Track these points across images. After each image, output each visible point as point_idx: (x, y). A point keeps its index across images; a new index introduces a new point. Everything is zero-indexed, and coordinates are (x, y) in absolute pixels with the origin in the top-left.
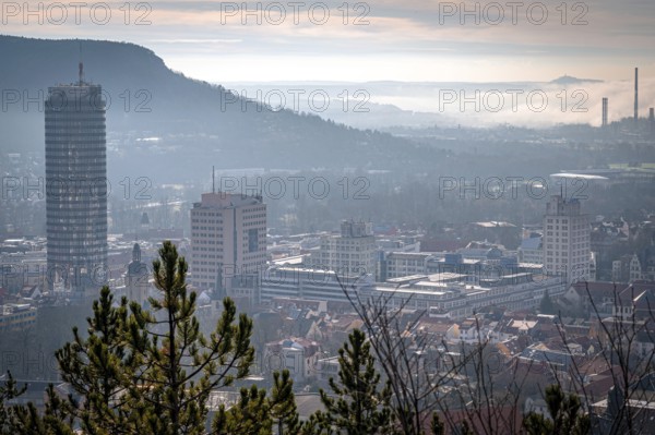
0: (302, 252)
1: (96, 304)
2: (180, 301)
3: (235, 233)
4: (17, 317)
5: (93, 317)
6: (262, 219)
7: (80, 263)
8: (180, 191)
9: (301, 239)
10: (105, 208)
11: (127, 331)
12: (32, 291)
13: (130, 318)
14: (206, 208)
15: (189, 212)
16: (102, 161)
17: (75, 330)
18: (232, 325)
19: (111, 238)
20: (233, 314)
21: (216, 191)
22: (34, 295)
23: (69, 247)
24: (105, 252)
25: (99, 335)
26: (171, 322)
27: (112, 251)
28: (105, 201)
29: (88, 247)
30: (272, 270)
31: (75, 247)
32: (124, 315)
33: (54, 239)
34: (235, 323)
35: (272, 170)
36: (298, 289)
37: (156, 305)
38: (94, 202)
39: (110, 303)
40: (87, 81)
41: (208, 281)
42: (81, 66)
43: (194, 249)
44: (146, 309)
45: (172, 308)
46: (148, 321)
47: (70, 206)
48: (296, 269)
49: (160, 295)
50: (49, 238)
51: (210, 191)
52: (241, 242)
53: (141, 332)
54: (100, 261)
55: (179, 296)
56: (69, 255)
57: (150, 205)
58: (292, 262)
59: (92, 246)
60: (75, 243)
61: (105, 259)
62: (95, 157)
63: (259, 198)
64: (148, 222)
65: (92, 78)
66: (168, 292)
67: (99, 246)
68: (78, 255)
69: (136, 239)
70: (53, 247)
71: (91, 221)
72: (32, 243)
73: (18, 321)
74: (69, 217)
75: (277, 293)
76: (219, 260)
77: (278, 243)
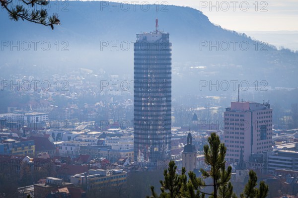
0: (295, 141)
1: (166, 172)
2: (221, 172)
3: (252, 127)
4: (115, 177)
5: (164, 180)
6: (269, 119)
7: (154, 144)
8: (218, 100)
9: (294, 132)
10: (171, 110)
11: (186, 191)
12: (124, 161)
13: (189, 181)
14: (233, 111)
15: (223, 113)
16: (169, 80)
17: (152, 189)
18: (254, 188)
19: (174, 129)
20: (255, 181)
21: (240, 101)
22: (125, 164)
23: (147, 134)
24: (170, 138)
25: (167, 192)
26: (215, 185)
27: (173, 137)
28: (170, 106)
29: (159, 134)
30: (276, 152)
31: (151, 135)
32: (185, 180)
33: (139, 129)
34: (257, 188)
35: (276, 88)
36: (292, 164)
37: (206, 175)
38: (164, 106)
39: (175, 171)
40: (161, 30)
41: (234, 158)
42: (157, 21)
43: (226, 137)
44: (200, 177)
45: (216, 177)
46: (200, 184)
47: (149, 108)
48: (291, 151)
49: (208, 168)
50: (135, 129)
51: (236, 100)
52: (255, 133)
53: (195, 192)
54: (166, 143)
55: (220, 169)
56: (147, 139)
57: (198, 109)
58: (288, 147)
59: (162, 134)
60: (152, 132)
61: (170, 143)
62: (164, 78)
63: (268, 105)
64: (197, 120)
65: (164, 29)
66: (213, 166)
67: (166, 134)
68: (152, 139)
69: (190, 130)
70: (138, 134)
71: (161, 118)
72: (125, 131)
73: (115, 180)
74: (147, 116)
75: (278, 166)
76: (242, 145)
77: (279, 134)
